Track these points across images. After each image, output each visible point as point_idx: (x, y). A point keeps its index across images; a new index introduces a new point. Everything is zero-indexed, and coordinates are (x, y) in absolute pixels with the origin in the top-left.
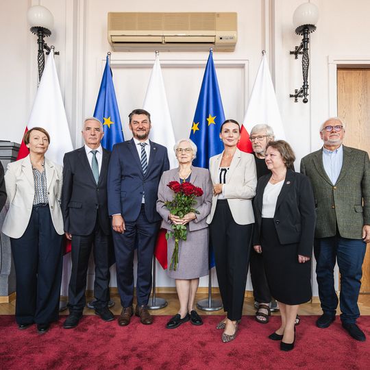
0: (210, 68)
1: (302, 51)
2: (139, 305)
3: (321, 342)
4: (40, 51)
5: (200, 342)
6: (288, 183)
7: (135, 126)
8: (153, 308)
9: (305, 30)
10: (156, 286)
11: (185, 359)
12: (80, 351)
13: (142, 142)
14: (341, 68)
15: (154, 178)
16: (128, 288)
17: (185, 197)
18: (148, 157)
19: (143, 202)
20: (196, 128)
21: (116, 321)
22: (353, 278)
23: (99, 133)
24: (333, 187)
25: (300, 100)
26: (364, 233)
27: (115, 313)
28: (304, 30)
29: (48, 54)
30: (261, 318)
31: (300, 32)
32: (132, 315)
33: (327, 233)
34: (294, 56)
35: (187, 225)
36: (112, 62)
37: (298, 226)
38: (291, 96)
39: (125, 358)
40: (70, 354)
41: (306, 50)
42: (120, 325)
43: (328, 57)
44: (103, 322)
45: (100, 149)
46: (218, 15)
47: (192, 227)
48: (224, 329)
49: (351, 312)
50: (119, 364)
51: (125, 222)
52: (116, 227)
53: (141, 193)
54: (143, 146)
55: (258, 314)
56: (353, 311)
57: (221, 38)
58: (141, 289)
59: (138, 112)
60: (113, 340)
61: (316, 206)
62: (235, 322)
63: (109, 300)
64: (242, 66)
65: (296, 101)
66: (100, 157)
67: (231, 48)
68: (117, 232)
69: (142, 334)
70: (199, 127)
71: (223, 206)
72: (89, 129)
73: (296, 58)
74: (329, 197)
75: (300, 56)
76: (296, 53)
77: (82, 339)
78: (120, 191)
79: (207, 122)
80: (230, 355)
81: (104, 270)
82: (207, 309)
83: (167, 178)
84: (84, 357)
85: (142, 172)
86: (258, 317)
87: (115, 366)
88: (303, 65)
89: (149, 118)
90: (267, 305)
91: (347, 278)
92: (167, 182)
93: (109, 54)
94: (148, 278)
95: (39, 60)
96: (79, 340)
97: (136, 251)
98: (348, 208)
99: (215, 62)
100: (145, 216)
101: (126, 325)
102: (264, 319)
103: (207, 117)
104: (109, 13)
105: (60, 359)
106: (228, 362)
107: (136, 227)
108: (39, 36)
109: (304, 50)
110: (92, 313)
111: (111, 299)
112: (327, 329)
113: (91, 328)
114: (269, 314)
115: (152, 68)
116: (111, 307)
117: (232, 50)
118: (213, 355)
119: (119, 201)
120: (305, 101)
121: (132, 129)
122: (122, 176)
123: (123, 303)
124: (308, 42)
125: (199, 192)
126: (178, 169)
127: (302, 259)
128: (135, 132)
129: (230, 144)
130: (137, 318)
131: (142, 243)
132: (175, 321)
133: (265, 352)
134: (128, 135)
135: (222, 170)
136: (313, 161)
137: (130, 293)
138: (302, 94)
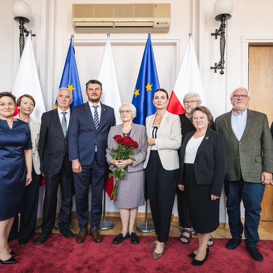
0: (149, 46)
1: (220, 33)
2: (92, 227)
3: (228, 261)
4: (21, 35)
5: (135, 258)
6: (207, 138)
7: (91, 92)
8: (103, 229)
9: (223, 17)
10: (106, 211)
12: (46, 262)
14: (251, 45)
15: (104, 132)
16: (84, 214)
17: (125, 147)
18: (99, 116)
19: (96, 151)
20: (137, 93)
21: (75, 239)
22: (254, 213)
23: (69, 99)
24: (239, 142)
25: (219, 71)
26: (263, 178)
27: (74, 232)
28: (221, 18)
29: (27, 35)
30: (184, 240)
31: (219, 19)
32: (87, 234)
33: (233, 178)
34: (214, 37)
35: (126, 168)
36: (74, 41)
37: (212, 172)
38: (212, 68)
39: (79, 269)
40: (39, 265)
41: (223, 33)
42: (78, 242)
43: (241, 37)
44: (65, 239)
45: (68, 111)
46: (156, 5)
47: (130, 169)
48: (155, 248)
49: (253, 238)
51: (82, 166)
52: (75, 169)
53: (95, 144)
54: (96, 108)
55: (182, 236)
57: (158, 24)
58: (94, 215)
59: (93, 82)
60: (71, 254)
62: (162, 243)
63: (71, 222)
64: (175, 44)
65: (215, 71)
66: (68, 116)
67: (166, 30)
68: (76, 173)
69: (94, 250)
70: (140, 92)
71: (155, 155)
72: (61, 96)
73: (216, 38)
74: (236, 150)
75: (219, 37)
76: (216, 35)
77: (48, 252)
78: (77, 142)
79: (146, 89)
80: (157, 269)
81: (68, 200)
82: (144, 231)
83: (113, 132)
84: (49, 267)
85: (95, 128)
86: (181, 239)
88: (221, 45)
89: (101, 87)
90: (189, 229)
91: (249, 213)
92: (113, 136)
93: (73, 36)
94: (99, 206)
95: (20, 41)
96: (46, 253)
98: (250, 159)
99: (152, 41)
100: (97, 161)
101: (81, 242)
102: (186, 241)
103: (146, 84)
104: (73, 5)
105: (31, 269)
107: (91, 169)
108: (20, 23)
109: (222, 33)
110: (58, 232)
111: (72, 220)
112: (234, 251)
113: (55, 244)
114: (191, 237)
115: (105, 45)
116: (71, 228)
117: (167, 32)
118: (145, 269)
119: (77, 149)
120: (222, 73)
121: (88, 95)
122: (79, 131)
123: (80, 226)
124: (224, 27)
126: (122, 126)
127: (213, 197)
128: (90, 97)
129: (159, 107)
130: (90, 237)
131: (95, 181)
132: (119, 239)
133: (184, 269)
134: (85, 99)
135: (154, 128)
136: (224, 121)
137: (85, 218)
138: (219, 67)
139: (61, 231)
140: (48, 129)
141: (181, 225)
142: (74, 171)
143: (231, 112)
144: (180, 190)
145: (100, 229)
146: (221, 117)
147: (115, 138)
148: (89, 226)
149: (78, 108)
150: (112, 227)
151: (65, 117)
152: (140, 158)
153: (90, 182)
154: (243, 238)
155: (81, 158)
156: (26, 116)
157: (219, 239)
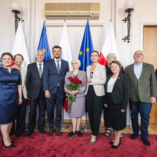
0: (88, 27)
1: (127, 19)
2: (56, 128)
3: (131, 146)
4: (16, 21)
5: (80, 144)
6: (119, 78)
7: (55, 53)
8: (62, 129)
9: (129, 11)
10: (64, 119)
11: (73, 152)
12: (31, 147)
13: (58, 60)
14: (145, 26)
15: (63, 75)
16: (52, 121)
17: (74, 84)
18: (60, 66)
19: (58, 85)
20: (81, 53)
21: (47, 134)
22: (146, 119)
23: (43, 57)
24: (138, 80)
25: (127, 41)
26: (151, 100)
27: (46, 131)
28: (128, 11)
29: (19, 21)
30: (107, 135)
31: (127, 11)
32: (53, 132)
33: (135, 100)
34: (124, 21)
35: (75, 95)
36: (46, 24)
37: (122, 97)
38: (123, 39)
39: (49, 151)
40: (27, 148)
41: (129, 19)
42: (48, 136)
43: (140, 22)
45: (42, 63)
46: (92, 4)
47: (77, 96)
48: (91, 139)
50: (46, 153)
51: (50, 94)
52: (47, 96)
53: (58, 82)
54: (58, 61)
55: (106, 133)
56: (145, 133)
57: (93, 14)
58: (57, 121)
59: (56, 47)
60: (45, 143)
61: (131, 88)
62: (95, 136)
63: (44, 125)
64: (102, 26)
65: (125, 41)
66: (42, 66)
67: (97, 18)
69: (57, 140)
70: (83, 53)
71: (91, 88)
72: (38, 55)
73: (125, 22)
74: (136, 84)
75: (127, 22)
76: (125, 20)
77: (32, 141)
78: (48, 81)
79: (86, 51)
80: (92, 150)
81: (43, 113)
82: (85, 130)
83: (68, 75)
84: (32, 150)
85: (58, 73)
87: (45, 154)
88: (128, 26)
89: (61, 50)
90: (110, 129)
91: (143, 119)
93: (45, 21)
94: (60, 116)
95: (15, 24)
96: (31, 142)
97: (55, 105)
98: (144, 89)
99: (89, 24)
100: (59, 91)
101: (51, 136)
102: (108, 135)
103: (86, 48)
104: (45, 3)
105: (23, 150)
106: (91, 154)
107: (55, 96)
108: (15, 14)
110: (37, 130)
111: (45, 124)
113: (36, 137)
114: (111, 133)
115: (63, 26)
116: (45, 128)
117: (98, 19)
118: (85, 150)
119: (47, 85)
121: (54, 54)
122: (49, 74)
123: (50, 127)
124: (130, 16)
125: (80, 82)
126: (73, 71)
128: (55, 55)
129: (94, 61)
130: (55, 133)
131: (58, 102)
132: (71, 134)
133: (107, 150)
134: (52, 57)
135: (91, 72)
136: (130, 69)
137: (52, 123)
138: (127, 39)
139: (39, 130)
140: (31, 73)
141: (105, 127)
142: (46, 97)
143: (134, 64)
144: (105, 107)
145: (60, 129)
146: (128, 66)
147: (69, 78)
148: (55, 127)
149: (48, 62)
150: (67, 127)
151: (41, 67)
152: (83, 89)
153: (55, 103)
154: (140, 133)
155: (50, 89)
156: (19, 66)
157: (127, 134)
